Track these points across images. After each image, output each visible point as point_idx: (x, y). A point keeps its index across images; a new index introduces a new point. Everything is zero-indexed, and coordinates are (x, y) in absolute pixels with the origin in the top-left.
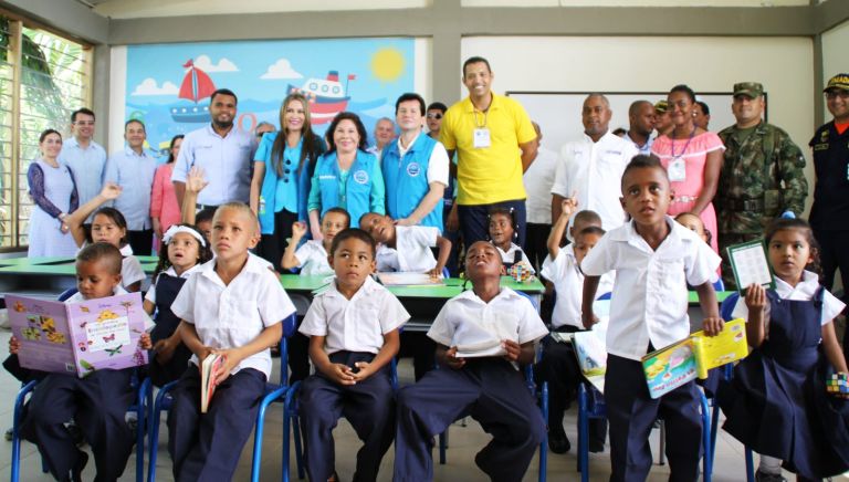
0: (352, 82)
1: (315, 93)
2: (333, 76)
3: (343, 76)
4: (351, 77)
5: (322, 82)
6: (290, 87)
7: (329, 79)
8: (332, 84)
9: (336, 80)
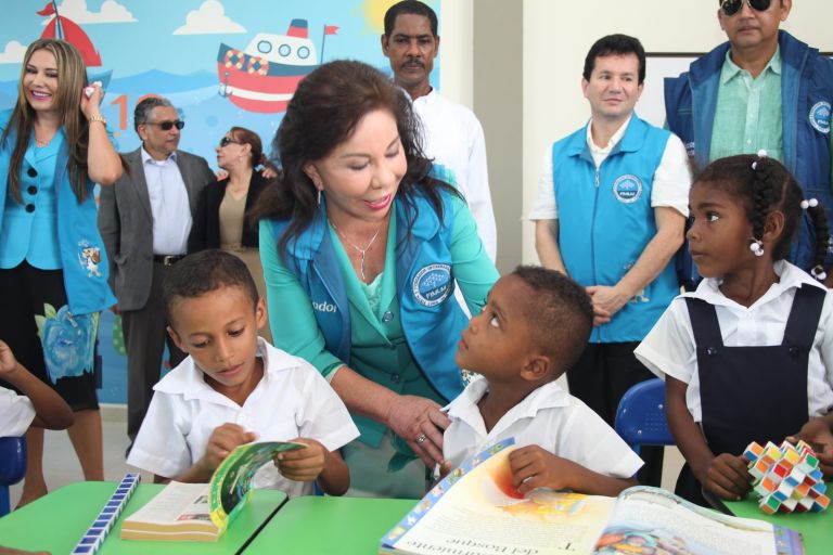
0: (329, 37)
1: (266, 59)
2: (299, 27)
3: (315, 28)
4: (330, 30)
5: (279, 39)
6: (224, 49)
7: (291, 33)
8: (296, 42)
9: (304, 35)
